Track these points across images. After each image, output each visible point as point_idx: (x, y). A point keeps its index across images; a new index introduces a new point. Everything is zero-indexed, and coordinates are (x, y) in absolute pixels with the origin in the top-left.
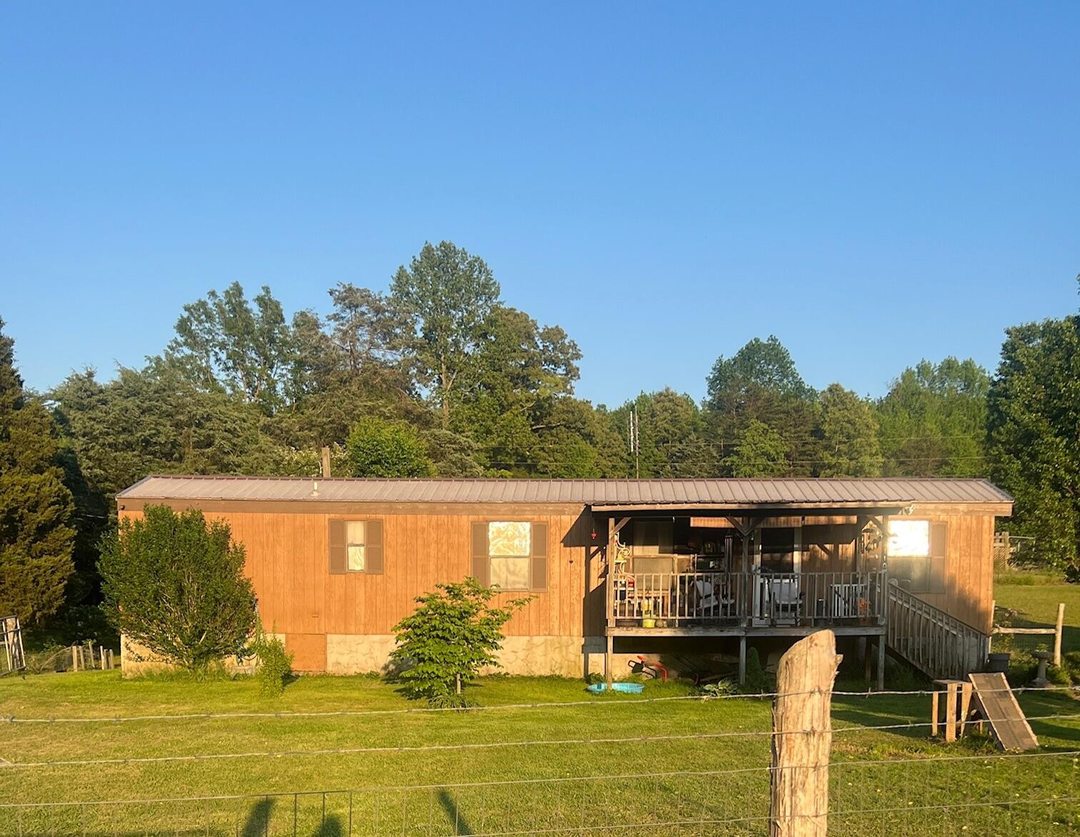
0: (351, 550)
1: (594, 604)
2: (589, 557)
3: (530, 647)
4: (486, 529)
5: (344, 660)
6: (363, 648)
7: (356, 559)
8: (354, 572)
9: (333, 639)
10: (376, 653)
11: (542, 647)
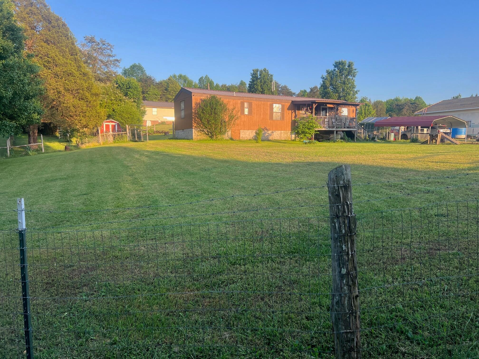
0: (245, 109)
1: (294, 123)
2: (292, 113)
3: (281, 133)
4: (273, 106)
5: (244, 136)
6: (248, 133)
7: (246, 111)
8: (246, 115)
9: (241, 131)
10: (250, 135)
11: (283, 134)
